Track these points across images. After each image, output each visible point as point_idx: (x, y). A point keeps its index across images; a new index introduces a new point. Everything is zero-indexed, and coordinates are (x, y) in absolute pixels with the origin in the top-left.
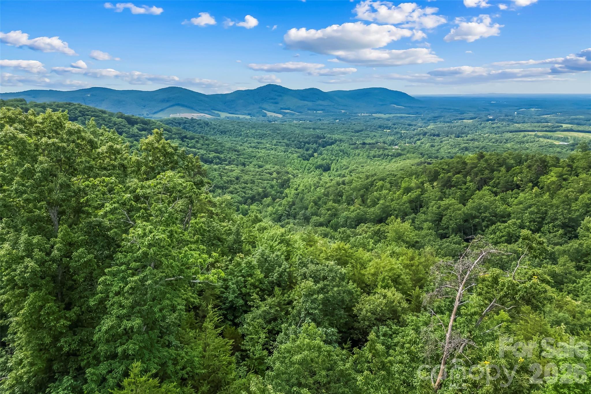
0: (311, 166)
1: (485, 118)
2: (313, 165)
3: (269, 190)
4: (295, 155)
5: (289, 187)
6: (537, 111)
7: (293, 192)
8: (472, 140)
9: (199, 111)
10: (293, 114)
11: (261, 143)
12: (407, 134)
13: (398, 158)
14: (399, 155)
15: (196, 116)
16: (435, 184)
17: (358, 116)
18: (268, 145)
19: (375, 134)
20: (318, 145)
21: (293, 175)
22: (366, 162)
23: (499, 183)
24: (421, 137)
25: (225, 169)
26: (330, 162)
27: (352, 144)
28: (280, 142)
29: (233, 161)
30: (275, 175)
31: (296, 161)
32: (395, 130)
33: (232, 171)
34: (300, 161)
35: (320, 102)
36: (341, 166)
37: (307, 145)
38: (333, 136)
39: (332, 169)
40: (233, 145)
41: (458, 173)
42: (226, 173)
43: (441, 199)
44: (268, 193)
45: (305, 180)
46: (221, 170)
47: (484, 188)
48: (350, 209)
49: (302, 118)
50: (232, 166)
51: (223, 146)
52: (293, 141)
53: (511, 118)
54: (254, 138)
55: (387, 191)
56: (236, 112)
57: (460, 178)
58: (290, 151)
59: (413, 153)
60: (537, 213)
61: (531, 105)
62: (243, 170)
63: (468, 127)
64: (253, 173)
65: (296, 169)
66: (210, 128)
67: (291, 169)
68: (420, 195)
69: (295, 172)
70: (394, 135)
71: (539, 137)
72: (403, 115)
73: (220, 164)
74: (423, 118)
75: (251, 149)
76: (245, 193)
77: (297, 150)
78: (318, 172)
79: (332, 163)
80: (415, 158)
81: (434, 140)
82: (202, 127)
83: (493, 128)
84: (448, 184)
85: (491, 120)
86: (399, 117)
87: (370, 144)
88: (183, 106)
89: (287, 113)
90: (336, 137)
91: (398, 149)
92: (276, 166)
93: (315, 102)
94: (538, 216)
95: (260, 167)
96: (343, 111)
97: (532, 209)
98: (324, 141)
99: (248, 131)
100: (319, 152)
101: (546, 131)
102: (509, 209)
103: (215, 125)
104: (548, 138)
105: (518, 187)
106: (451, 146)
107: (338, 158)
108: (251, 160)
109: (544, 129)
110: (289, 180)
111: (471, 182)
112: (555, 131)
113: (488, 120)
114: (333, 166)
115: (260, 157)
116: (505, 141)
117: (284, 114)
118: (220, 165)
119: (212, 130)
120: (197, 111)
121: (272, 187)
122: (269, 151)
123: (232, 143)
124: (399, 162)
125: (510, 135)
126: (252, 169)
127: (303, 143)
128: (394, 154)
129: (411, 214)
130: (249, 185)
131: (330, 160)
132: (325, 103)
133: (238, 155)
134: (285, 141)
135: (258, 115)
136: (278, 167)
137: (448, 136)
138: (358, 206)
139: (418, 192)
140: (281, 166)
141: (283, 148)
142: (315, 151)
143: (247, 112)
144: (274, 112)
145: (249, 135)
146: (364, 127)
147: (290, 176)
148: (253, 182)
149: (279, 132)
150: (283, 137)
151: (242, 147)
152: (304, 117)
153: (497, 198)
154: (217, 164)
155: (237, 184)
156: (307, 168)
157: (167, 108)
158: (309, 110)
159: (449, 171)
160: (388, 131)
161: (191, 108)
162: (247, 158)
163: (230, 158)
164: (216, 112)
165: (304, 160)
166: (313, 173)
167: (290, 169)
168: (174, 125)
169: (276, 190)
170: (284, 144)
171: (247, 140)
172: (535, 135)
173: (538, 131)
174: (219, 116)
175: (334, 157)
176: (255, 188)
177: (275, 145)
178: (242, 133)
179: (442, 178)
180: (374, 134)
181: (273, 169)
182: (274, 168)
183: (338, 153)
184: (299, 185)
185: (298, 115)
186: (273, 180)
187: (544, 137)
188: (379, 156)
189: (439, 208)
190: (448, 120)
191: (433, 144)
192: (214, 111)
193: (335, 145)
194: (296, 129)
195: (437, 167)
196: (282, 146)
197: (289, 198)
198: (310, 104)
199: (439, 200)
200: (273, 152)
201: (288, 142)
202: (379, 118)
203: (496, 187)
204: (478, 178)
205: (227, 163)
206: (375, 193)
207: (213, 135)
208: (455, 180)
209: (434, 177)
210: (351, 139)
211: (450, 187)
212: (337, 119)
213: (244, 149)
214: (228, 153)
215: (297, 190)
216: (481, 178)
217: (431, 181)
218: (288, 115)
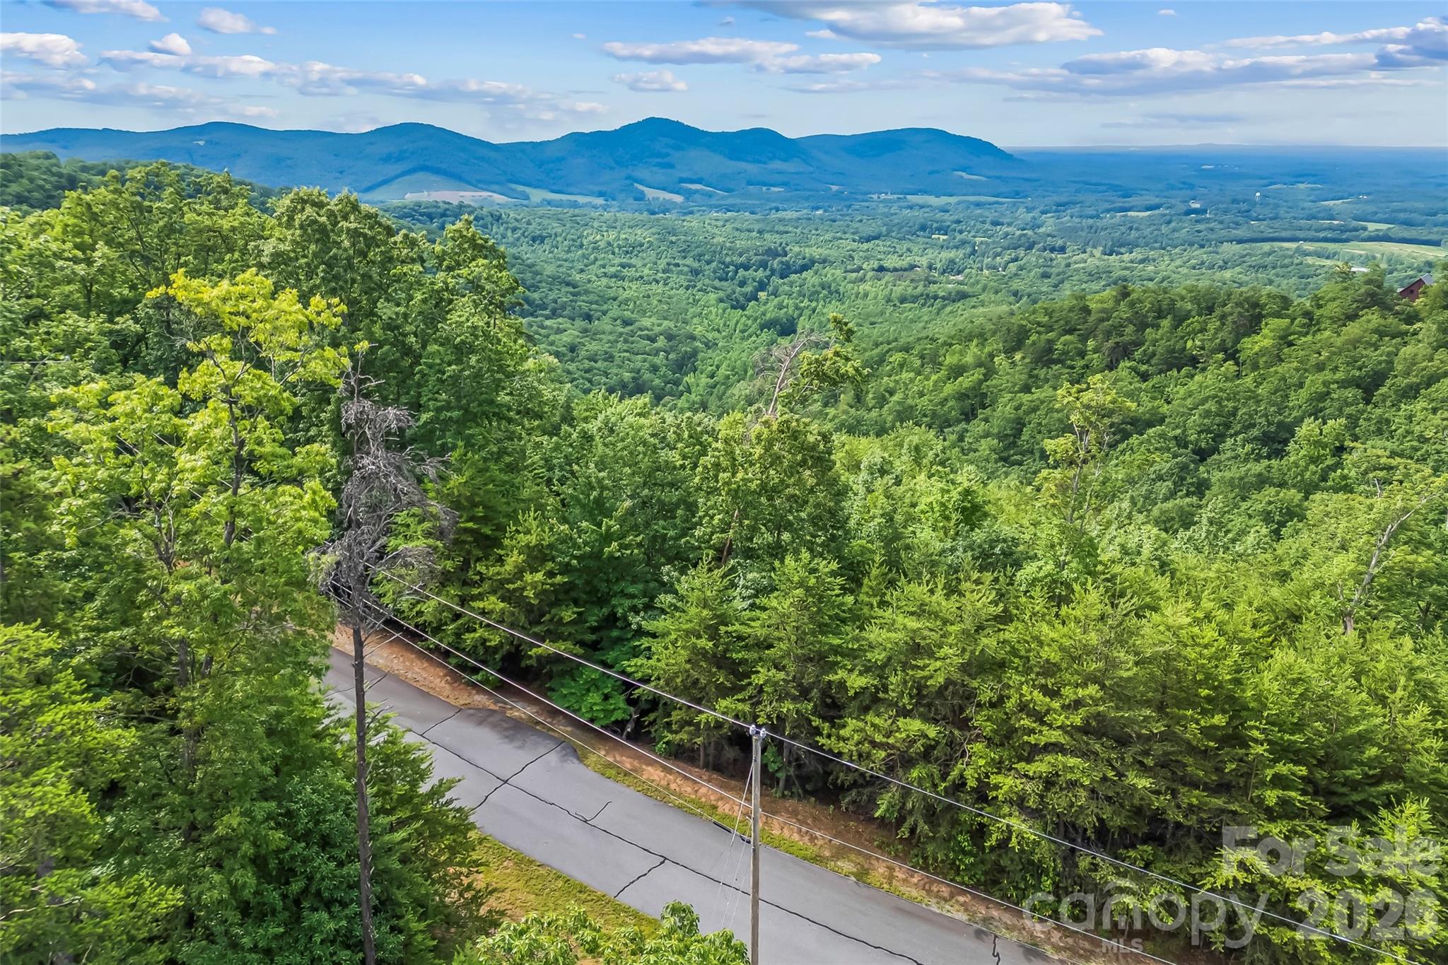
0: (750, 322)
1: (1183, 208)
2: (756, 320)
3: (647, 376)
4: (713, 297)
5: (695, 370)
6: (1312, 189)
7: (704, 380)
8: (1142, 261)
9: (477, 184)
10: (710, 196)
11: (630, 266)
12: (987, 244)
13: (959, 304)
14: (963, 296)
15: (468, 196)
16: (1018, 356)
17: (871, 200)
18: (646, 271)
19: (910, 245)
20: (768, 272)
21: (707, 345)
22: (882, 313)
23: (1154, 354)
24: (1021, 252)
25: (543, 327)
26: (797, 312)
27: (853, 271)
28: (677, 265)
29: (563, 308)
30: (661, 343)
31: (714, 310)
32: (959, 237)
33: (559, 331)
34: (724, 311)
35: (777, 165)
36: (821, 322)
37: (741, 272)
38: (807, 250)
39: (799, 330)
40: (561, 270)
41: (1070, 331)
42: (547, 336)
43: (1026, 389)
44: (644, 382)
45: (733, 355)
46: (535, 328)
47: (1122, 364)
48: (827, 414)
49: (734, 205)
50: (560, 320)
51: (537, 273)
52: (708, 263)
53: (1244, 207)
54: (613, 253)
55: (912, 375)
56: (571, 189)
57: (1072, 343)
58: (699, 285)
59: (996, 292)
60: (1217, 415)
61: (1299, 176)
62: (585, 331)
63: (1137, 229)
64: (611, 338)
65: (713, 329)
66: (507, 229)
67: (700, 328)
68: (980, 382)
69: (710, 336)
70: (957, 247)
71: (1306, 254)
72: (983, 199)
73: (532, 315)
74: (1030, 205)
75: (604, 281)
76: (590, 381)
77: (717, 283)
78: (765, 336)
79: (801, 315)
80: (998, 303)
81: (1051, 260)
82: (485, 226)
83: (1199, 231)
84: (1045, 357)
85: (1195, 211)
86: (972, 203)
87: (895, 270)
88: (437, 171)
89: (696, 191)
90: (815, 252)
91: (960, 283)
92: (666, 323)
93: (765, 163)
94: (1218, 420)
95: (627, 323)
96: (834, 188)
97: (1206, 406)
98: (782, 263)
99: (598, 237)
100: (771, 289)
101: (1326, 240)
102: (1165, 409)
103: (517, 220)
104: (1327, 258)
105: (1194, 361)
106: (1090, 275)
107: (814, 304)
108: (605, 307)
109: (1322, 235)
110: (694, 353)
111: (1095, 351)
112: (1347, 240)
113: (1189, 212)
114: (803, 324)
115: (627, 301)
116: (1221, 263)
117: (688, 194)
118: (531, 319)
119: (509, 233)
120: (470, 183)
121: (655, 369)
122: (648, 287)
123: (560, 266)
124: (960, 312)
125: (1236, 248)
126: (608, 328)
127: (732, 268)
128: (950, 293)
129: (959, 421)
130: (599, 364)
131: (797, 308)
132: (790, 167)
133: (574, 294)
134: (689, 261)
135: (623, 195)
136: (672, 324)
137: (1085, 252)
138: (846, 407)
139: (977, 374)
140: (677, 321)
141: (682, 280)
142: (762, 286)
143: (597, 189)
144: (664, 189)
145: (602, 244)
146: (884, 229)
147: (698, 344)
148: (610, 358)
149: (674, 239)
150: (684, 251)
151: (583, 276)
152: (738, 201)
153: (1144, 386)
154: (523, 314)
155: (572, 360)
156: (740, 327)
157: (397, 177)
158: (750, 183)
159: (1050, 329)
160: (942, 237)
161: (458, 178)
162: (596, 303)
163: (555, 301)
164: (520, 188)
165: (733, 307)
166: (754, 338)
167: (699, 330)
168: (418, 220)
169: (664, 376)
170: (686, 269)
171: (596, 259)
172: (1298, 250)
173: (1305, 240)
174: (527, 198)
175: (806, 303)
176: (615, 371)
177: (664, 272)
178: (585, 242)
179: (1034, 343)
180: (906, 245)
181: (657, 329)
182: (660, 325)
183: (818, 293)
184: (718, 367)
185: (723, 198)
186: (657, 354)
187: (1319, 255)
188: (914, 299)
189: (1017, 408)
190: (1091, 211)
191: (1048, 270)
192: (514, 186)
193: (810, 272)
194: (716, 231)
195: (1026, 319)
196: (681, 273)
197: (693, 396)
198: (752, 168)
199: (1020, 391)
200: (659, 288)
201: (696, 265)
202: (922, 207)
203: (1148, 362)
204: (1110, 343)
205: (547, 312)
206: (886, 379)
207: (513, 245)
208: (1061, 347)
209: (1016, 341)
210: (851, 256)
211: (1049, 363)
212: (817, 208)
213: (589, 281)
214: (551, 290)
215: (712, 377)
216: (1117, 343)
217: (1009, 352)
218: (697, 197)
